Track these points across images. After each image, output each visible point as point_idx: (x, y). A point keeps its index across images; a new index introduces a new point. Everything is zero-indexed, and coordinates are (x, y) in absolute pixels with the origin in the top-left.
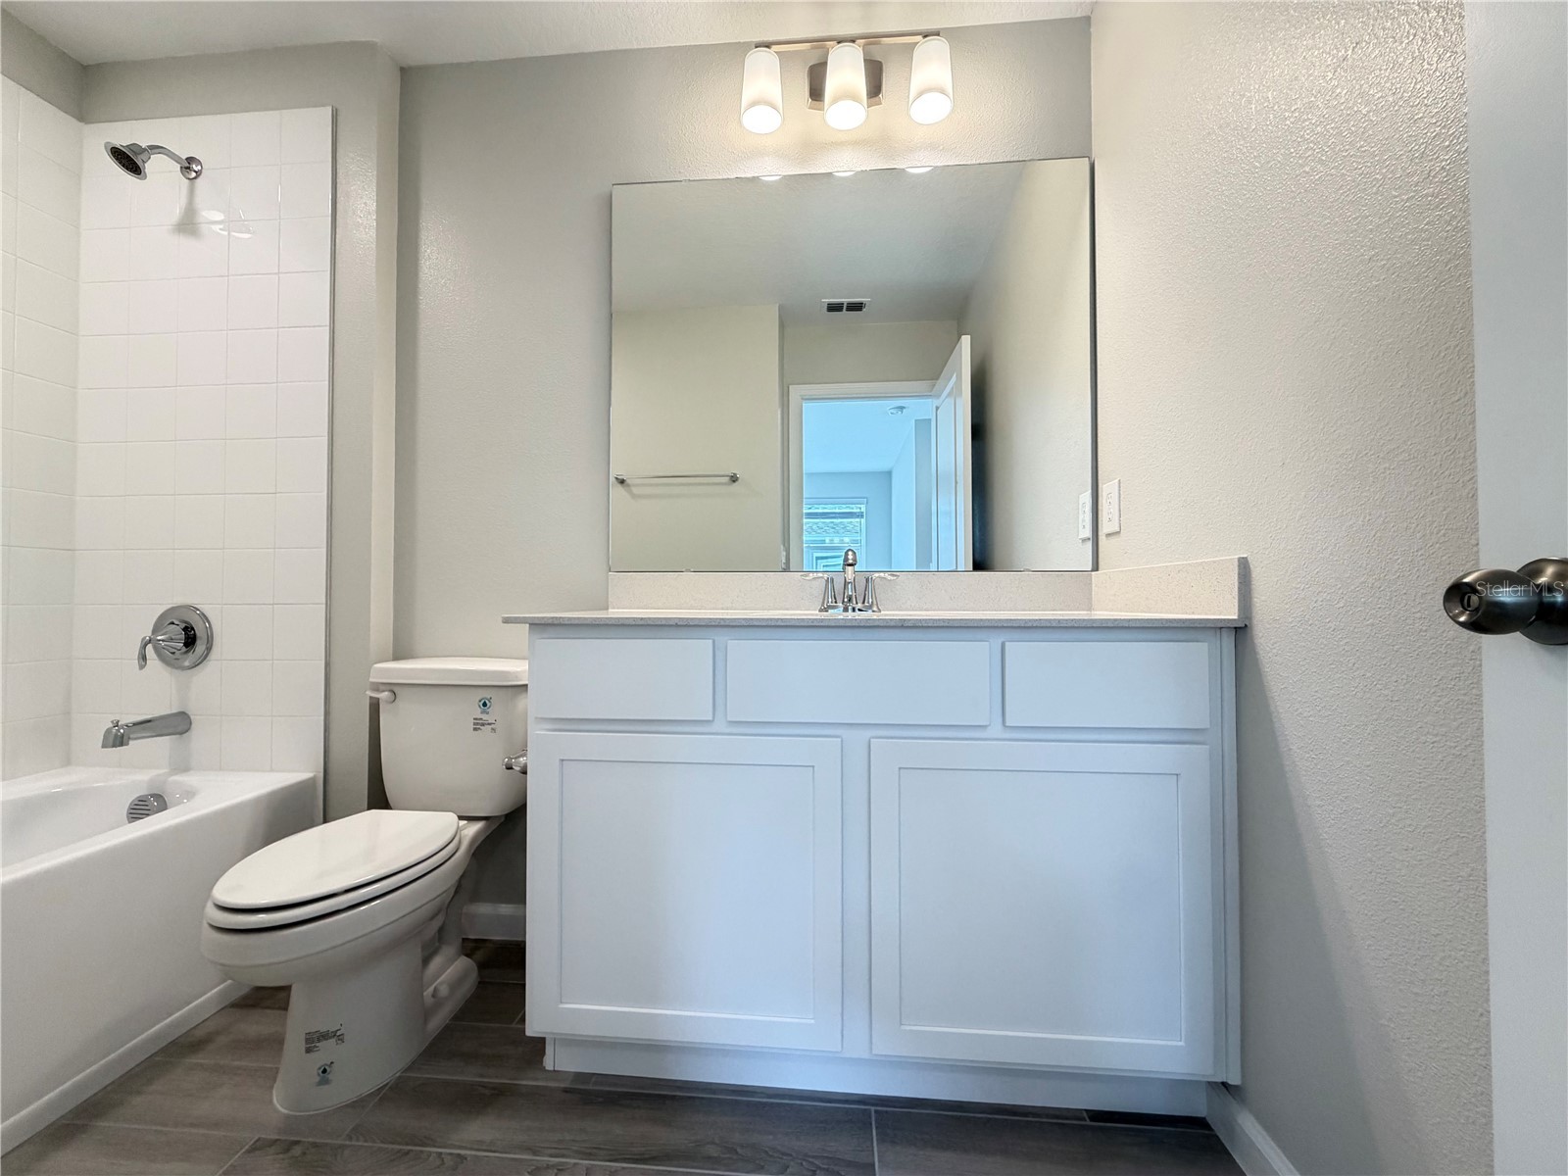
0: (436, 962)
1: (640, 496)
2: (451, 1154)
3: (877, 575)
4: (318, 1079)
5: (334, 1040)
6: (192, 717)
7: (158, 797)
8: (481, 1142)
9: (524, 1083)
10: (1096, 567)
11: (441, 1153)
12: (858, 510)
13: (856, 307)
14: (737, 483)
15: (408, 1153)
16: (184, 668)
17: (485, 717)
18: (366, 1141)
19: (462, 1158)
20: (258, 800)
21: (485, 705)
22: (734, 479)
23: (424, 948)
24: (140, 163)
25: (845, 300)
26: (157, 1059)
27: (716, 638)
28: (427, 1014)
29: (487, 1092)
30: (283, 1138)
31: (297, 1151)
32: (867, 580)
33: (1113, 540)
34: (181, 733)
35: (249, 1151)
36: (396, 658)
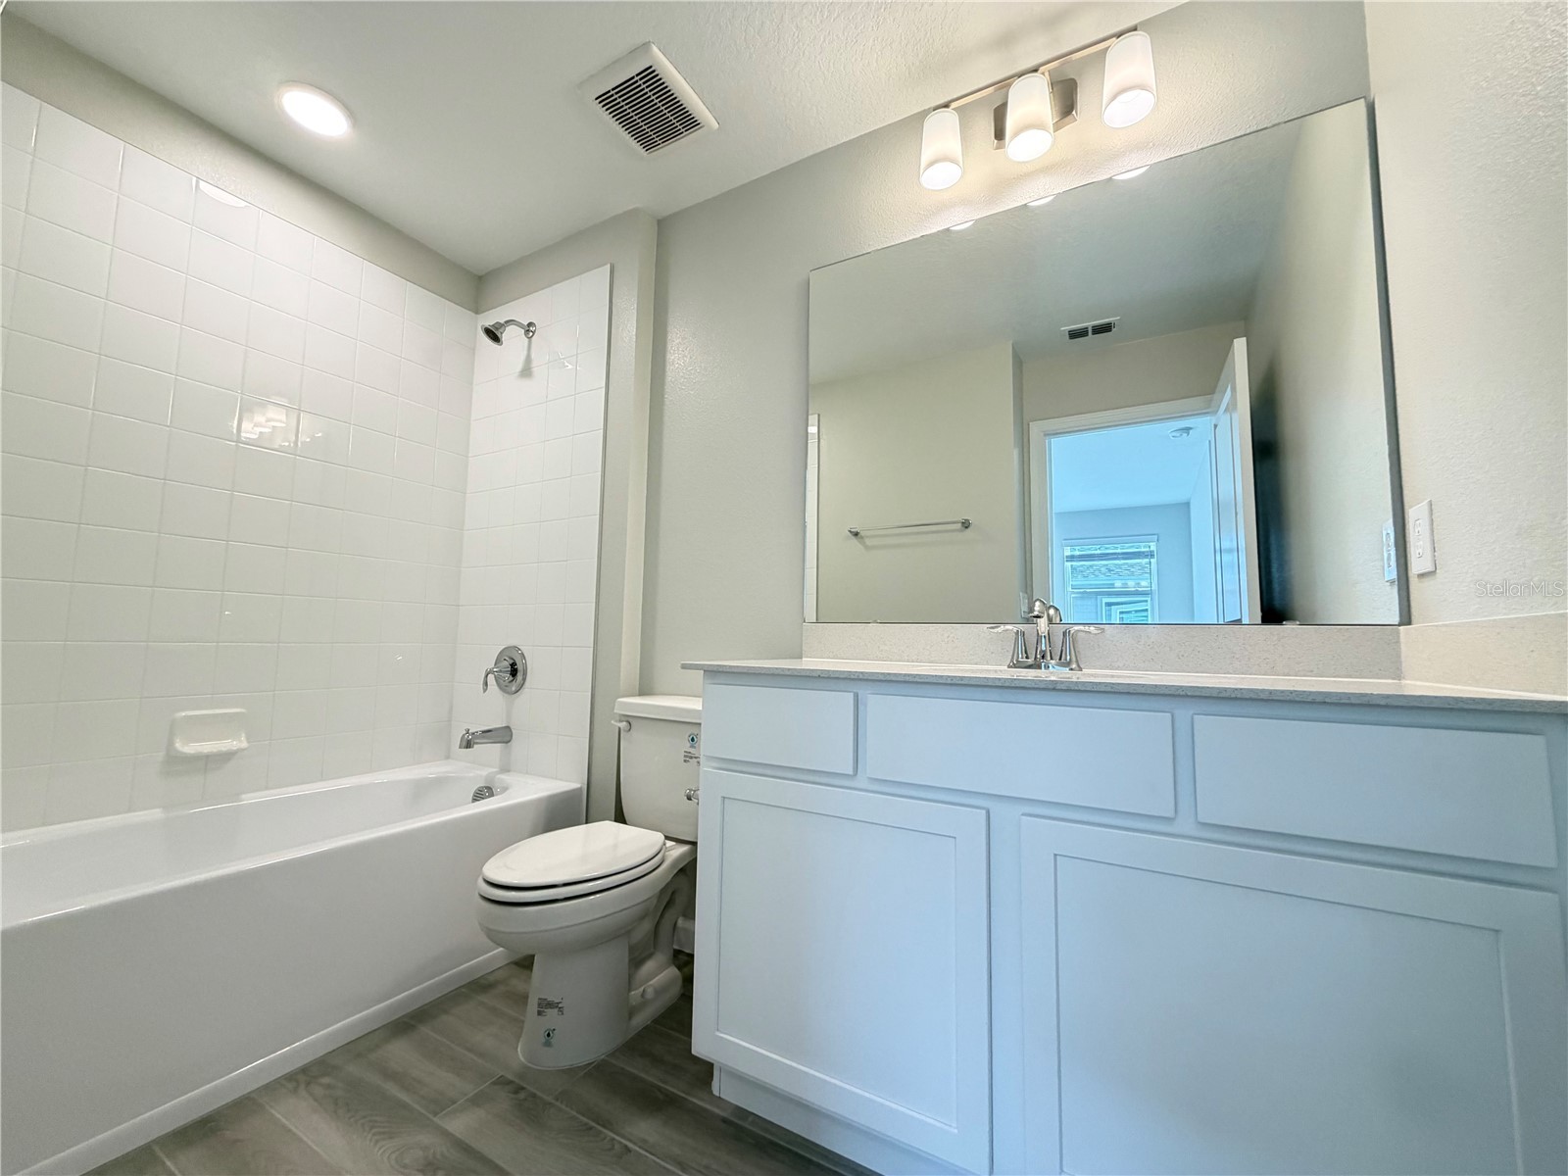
0: (649, 966)
1: (874, 547)
2: (620, 1143)
3: (1076, 628)
4: (544, 1040)
5: (556, 1010)
6: (514, 731)
7: (489, 788)
8: (645, 1141)
9: (695, 1100)
10: (1406, 619)
11: (614, 1139)
12: (1148, 549)
13: (1105, 328)
14: (969, 529)
15: (591, 1128)
16: (508, 693)
17: (692, 750)
18: (567, 1106)
19: (628, 1150)
20: (540, 800)
21: (693, 740)
22: (966, 525)
23: (632, 949)
24: (499, 335)
25: (1090, 324)
26: (463, 990)
27: (860, 693)
28: (632, 1012)
29: (661, 1097)
30: (517, 1081)
31: (522, 1095)
32: (1064, 634)
33: (1428, 582)
34: (507, 742)
35: (494, 1083)
36: (642, 693)
